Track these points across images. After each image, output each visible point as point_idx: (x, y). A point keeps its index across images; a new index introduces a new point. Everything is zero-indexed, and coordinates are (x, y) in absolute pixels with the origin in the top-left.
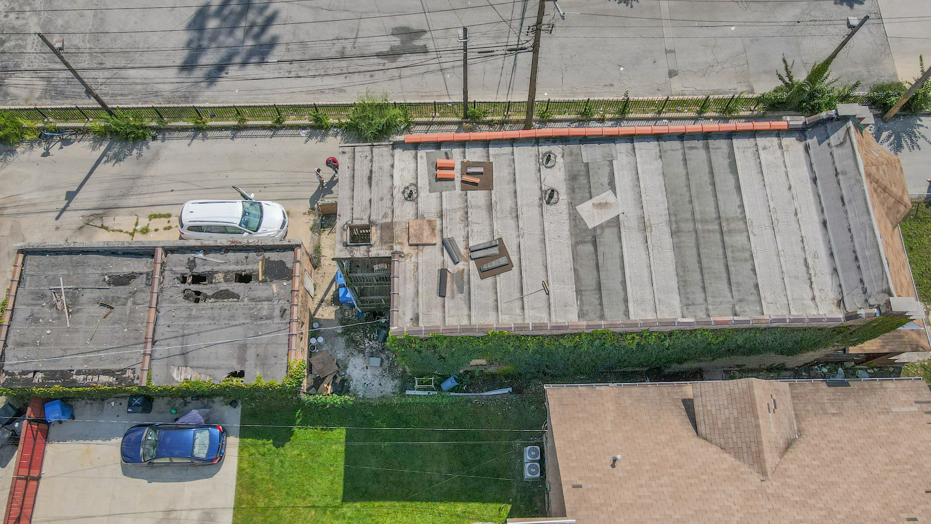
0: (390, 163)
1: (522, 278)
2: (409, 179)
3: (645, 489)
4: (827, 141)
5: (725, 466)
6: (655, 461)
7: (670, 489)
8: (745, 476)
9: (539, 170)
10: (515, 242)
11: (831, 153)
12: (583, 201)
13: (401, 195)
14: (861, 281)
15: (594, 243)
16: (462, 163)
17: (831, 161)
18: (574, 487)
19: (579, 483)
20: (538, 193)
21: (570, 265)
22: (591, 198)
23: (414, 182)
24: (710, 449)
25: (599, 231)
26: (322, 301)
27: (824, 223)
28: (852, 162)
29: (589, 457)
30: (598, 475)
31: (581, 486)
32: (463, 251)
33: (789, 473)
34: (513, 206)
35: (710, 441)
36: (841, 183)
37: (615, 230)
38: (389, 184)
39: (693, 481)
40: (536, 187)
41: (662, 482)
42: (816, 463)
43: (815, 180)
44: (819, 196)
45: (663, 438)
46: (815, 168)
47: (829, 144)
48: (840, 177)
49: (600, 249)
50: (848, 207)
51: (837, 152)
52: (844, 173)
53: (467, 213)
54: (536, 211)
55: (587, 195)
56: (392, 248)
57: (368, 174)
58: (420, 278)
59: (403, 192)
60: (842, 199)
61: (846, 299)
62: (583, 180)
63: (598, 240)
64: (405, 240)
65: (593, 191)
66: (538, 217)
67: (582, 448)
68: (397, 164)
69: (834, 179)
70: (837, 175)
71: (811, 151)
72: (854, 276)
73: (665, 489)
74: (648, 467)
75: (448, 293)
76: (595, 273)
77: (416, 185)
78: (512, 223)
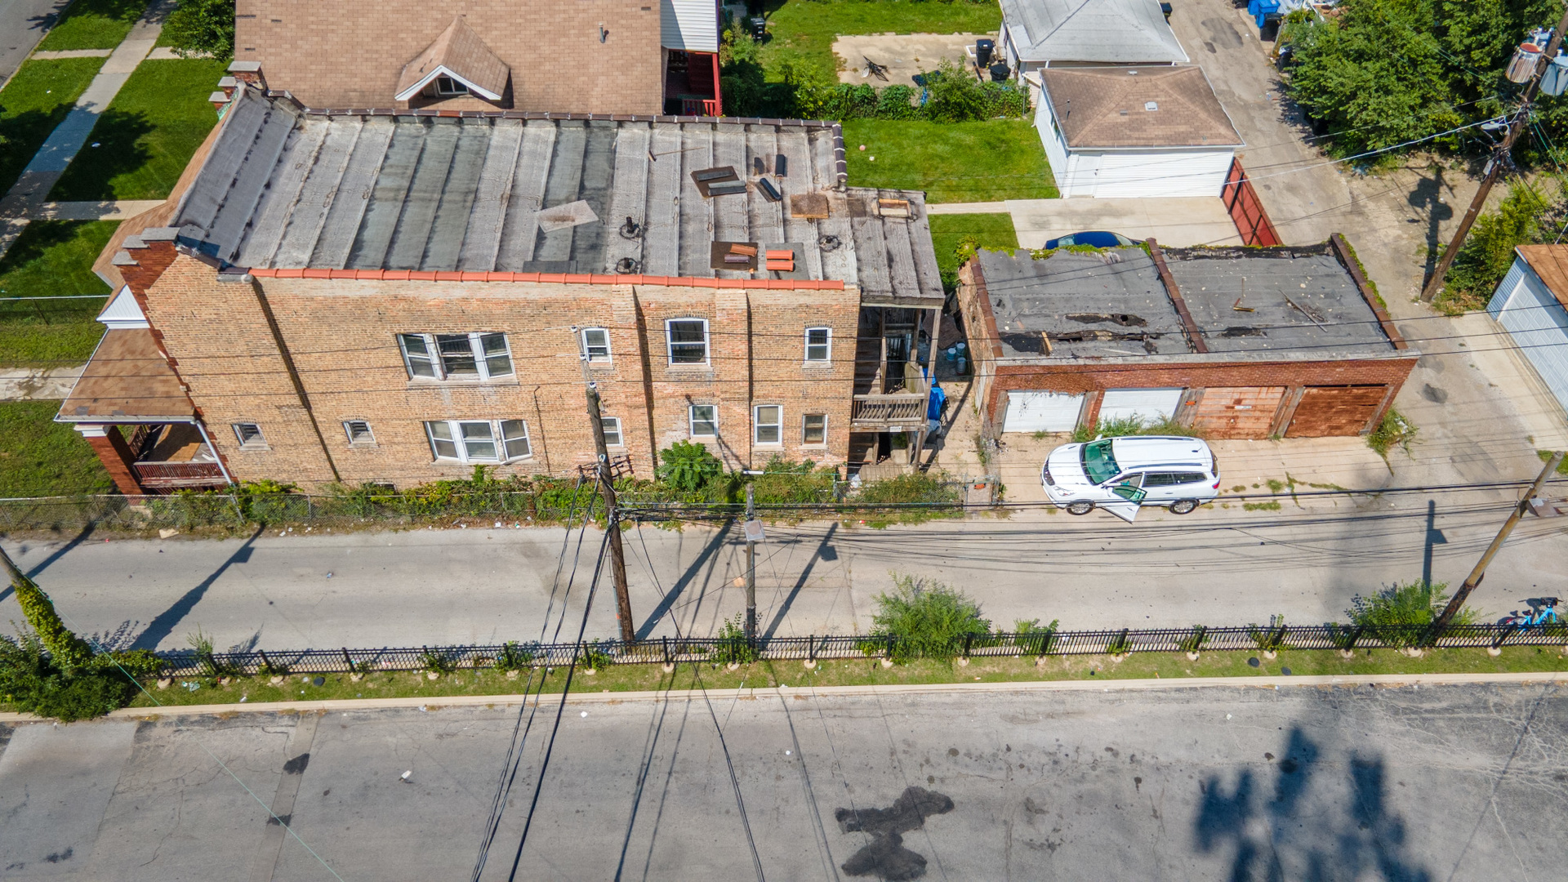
0: (864, 274)
1: (682, 165)
2: (833, 257)
3: (581, 7)
4: (207, 240)
5: (495, 33)
6: (563, 40)
7: (557, 8)
8: (480, 21)
9: (643, 257)
10: (687, 193)
11: (212, 227)
12: (587, 226)
13: (843, 241)
14: (266, 122)
15: (582, 187)
16: (756, 269)
17: (218, 222)
18: (649, 8)
19: (643, 12)
20: (648, 235)
21: (618, 173)
22: (575, 227)
23: (826, 254)
24: (502, 52)
25: (574, 197)
26: (963, 401)
27: (268, 186)
28: (197, 199)
29: (629, 42)
30: (623, 22)
31: (643, 9)
32: (756, 191)
33: (435, 24)
34: (685, 226)
35: (499, 59)
36: (223, 196)
37: (550, 197)
38: (861, 253)
39: (533, 16)
40: (650, 241)
41: (562, 16)
42: (403, 35)
43: (250, 225)
44: (256, 209)
45: (548, 67)
46: (241, 233)
47: (208, 236)
48: (220, 201)
49: (577, 182)
50: (233, 175)
51: (206, 223)
52: (213, 200)
53: (750, 222)
54: (654, 218)
55: (578, 230)
56: (849, 195)
57: (893, 265)
58: (809, 171)
59: (840, 243)
60: (233, 184)
61: (291, 125)
62: (582, 244)
63: (577, 190)
64: (832, 203)
65: (571, 233)
66: (651, 213)
67: (634, 53)
68: (854, 272)
69: (227, 204)
70: (222, 206)
71: (233, 250)
72: (269, 130)
73: (562, 8)
74: (572, 32)
75: (774, 159)
76: (588, 164)
77: (822, 250)
78: (688, 210)
